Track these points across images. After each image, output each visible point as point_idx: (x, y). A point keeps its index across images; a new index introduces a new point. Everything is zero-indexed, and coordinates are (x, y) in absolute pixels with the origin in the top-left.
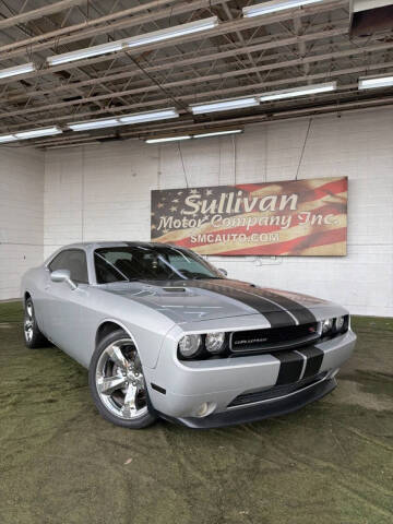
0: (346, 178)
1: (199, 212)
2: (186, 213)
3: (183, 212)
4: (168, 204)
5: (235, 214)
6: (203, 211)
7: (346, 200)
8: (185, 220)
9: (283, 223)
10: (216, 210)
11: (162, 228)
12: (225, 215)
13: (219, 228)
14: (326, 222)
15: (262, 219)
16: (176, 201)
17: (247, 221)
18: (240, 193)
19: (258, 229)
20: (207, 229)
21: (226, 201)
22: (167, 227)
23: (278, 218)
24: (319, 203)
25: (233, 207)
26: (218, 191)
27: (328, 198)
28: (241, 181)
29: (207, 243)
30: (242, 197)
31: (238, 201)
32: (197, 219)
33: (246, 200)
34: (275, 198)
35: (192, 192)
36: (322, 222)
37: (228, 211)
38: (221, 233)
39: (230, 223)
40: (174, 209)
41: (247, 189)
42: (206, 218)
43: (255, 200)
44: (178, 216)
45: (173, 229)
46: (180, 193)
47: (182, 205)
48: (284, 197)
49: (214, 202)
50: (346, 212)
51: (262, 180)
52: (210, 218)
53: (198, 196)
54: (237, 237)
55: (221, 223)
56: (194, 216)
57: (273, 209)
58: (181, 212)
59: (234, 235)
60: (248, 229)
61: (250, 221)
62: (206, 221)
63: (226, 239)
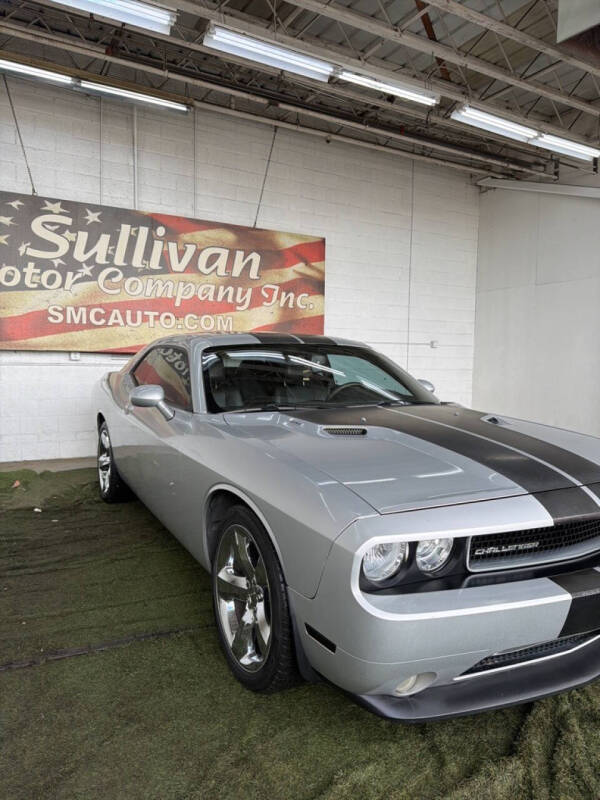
0: (323, 241)
1: (68, 256)
2: (32, 252)
3: (27, 250)
5: (154, 272)
6: (79, 255)
7: (322, 273)
8: (30, 268)
9: (239, 300)
10: (110, 257)
12: (129, 271)
13: (117, 296)
14: (299, 304)
15: (204, 288)
16: (5, 220)
17: (176, 288)
18: (161, 231)
19: (197, 307)
20: (97, 293)
21: (132, 241)
23: (231, 289)
24: (290, 273)
25: (147, 255)
26: (114, 218)
27: (300, 267)
28: (149, 206)
29: (90, 326)
30: (166, 239)
31: (158, 246)
32: (62, 270)
34: (224, 253)
35: (50, 206)
36: (295, 304)
37: (137, 262)
38: (123, 307)
39: (142, 289)
41: (176, 227)
42: (86, 271)
43: (191, 250)
46: (15, 204)
47: (23, 233)
48: (240, 255)
49: (105, 239)
50: (322, 293)
52: (94, 277)
53: (68, 221)
54: (157, 318)
55: (121, 285)
56: (56, 263)
57: (221, 272)
58: (22, 250)
59: (151, 314)
60: (178, 304)
61: (181, 290)
62: (85, 279)
63: (134, 320)
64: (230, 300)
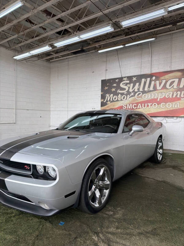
1: (128, 91)
3: (119, 91)
4: (111, 87)
5: (151, 91)
6: (131, 90)
8: (120, 96)
9: (182, 96)
10: (139, 89)
11: (107, 101)
12: (144, 92)
13: (140, 100)
15: (168, 94)
16: (115, 85)
17: (158, 95)
18: (154, 78)
19: (165, 100)
20: (135, 100)
21: (145, 83)
22: (110, 100)
23: (179, 93)
25: (149, 87)
26: (140, 77)
28: (155, 71)
30: (155, 80)
31: (153, 83)
32: (127, 95)
33: (158, 82)
34: (177, 80)
35: (124, 79)
37: (146, 89)
38: (141, 103)
39: (147, 97)
40: (113, 90)
41: (158, 76)
42: (132, 94)
43: (164, 82)
44: (116, 94)
45: (113, 101)
46: (117, 81)
47: (118, 87)
48: (183, 80)
49: (137, 84)
51: (169, 69)
52: (135, 94)
53: (128, 82)
54: (151, 105)
55: (141, 97)
56: (125, 93)
57: (175, 87)
58: (118, 91)
59: (150, 104)
60: (158, 100)
61: (160, 95)
62: (132, 96)
63: (144, 106)
64: (178, 96)
